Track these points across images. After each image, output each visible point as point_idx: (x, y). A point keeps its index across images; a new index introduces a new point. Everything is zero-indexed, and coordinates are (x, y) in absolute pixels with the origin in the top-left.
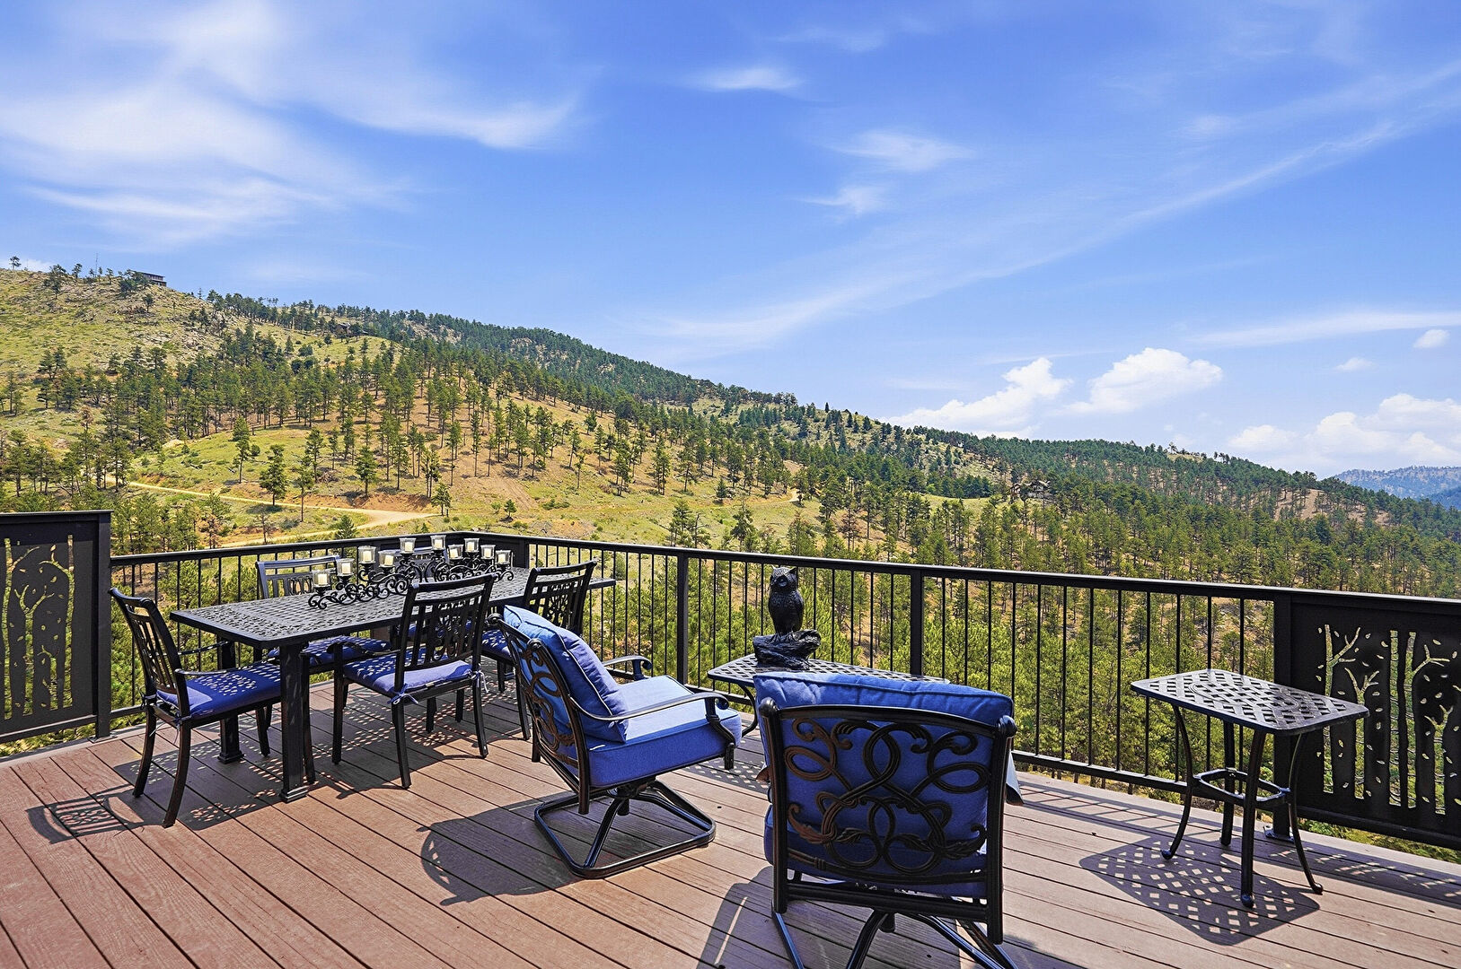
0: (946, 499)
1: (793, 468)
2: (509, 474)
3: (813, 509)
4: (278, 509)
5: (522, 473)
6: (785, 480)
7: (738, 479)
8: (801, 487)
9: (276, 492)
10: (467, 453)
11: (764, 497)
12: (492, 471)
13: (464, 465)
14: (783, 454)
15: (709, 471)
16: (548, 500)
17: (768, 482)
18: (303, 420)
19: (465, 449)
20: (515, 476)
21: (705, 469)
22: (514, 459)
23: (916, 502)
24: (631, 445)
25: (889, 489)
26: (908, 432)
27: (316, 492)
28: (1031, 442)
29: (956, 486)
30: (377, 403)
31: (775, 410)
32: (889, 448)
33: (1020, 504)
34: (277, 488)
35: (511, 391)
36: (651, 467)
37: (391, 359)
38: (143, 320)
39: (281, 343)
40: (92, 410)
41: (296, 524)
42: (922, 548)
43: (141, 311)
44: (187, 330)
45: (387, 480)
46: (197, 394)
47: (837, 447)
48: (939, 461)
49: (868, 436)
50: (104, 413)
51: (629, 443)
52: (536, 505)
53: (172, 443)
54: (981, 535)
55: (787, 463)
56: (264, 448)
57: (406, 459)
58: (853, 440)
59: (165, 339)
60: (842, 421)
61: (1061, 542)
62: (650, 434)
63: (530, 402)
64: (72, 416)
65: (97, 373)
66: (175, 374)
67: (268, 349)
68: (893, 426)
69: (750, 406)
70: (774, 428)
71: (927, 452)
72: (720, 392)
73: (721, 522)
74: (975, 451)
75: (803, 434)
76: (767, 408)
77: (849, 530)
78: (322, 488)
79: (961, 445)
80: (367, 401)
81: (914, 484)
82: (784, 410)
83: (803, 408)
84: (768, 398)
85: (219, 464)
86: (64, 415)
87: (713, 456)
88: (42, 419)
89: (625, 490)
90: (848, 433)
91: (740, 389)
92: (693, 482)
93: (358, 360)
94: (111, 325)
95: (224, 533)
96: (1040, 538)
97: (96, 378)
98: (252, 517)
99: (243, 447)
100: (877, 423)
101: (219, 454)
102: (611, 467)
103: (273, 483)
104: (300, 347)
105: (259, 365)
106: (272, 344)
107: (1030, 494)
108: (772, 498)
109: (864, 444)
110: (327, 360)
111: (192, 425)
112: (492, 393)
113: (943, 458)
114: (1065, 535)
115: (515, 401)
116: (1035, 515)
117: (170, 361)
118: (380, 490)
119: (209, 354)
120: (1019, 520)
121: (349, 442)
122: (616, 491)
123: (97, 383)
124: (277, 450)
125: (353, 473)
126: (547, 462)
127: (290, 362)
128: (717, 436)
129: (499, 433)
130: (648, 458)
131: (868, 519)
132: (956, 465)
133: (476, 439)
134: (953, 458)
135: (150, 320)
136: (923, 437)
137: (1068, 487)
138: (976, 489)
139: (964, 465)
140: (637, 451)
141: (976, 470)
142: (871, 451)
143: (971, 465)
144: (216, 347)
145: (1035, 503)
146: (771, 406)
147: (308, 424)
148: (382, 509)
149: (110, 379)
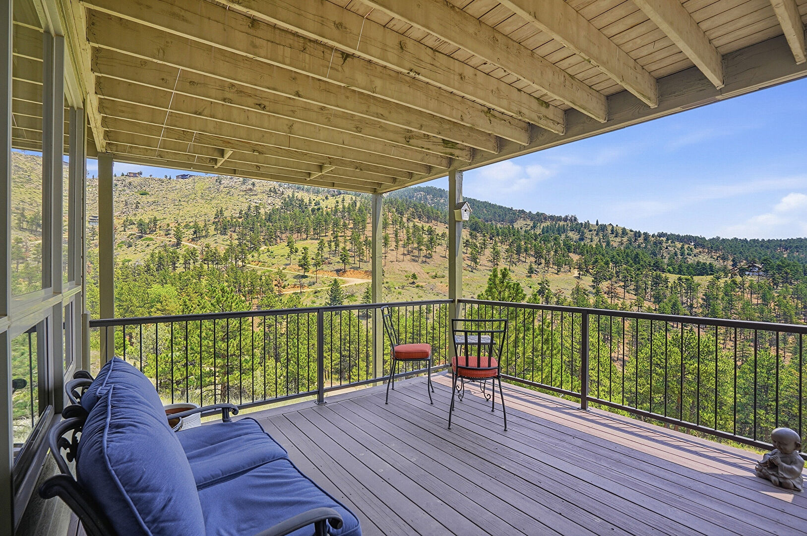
0: (679, 276)
1: (575, 257)
2: (414, 260)
3: (587, 282)
4: (307, 277)
5: (420, 260)
6: (569, 264)
7: (541, 263)
8: (580, 269)
9: (305, 269)
10: (393, 250)
11: (557, 274)
12: (405, 259)
13: (392, 256)
14: (568, 249)
15: (524, 259)
16: (434, 274)
17: (559, 265)
18: (316, 236)
19: (392, 248)
20: (417, 261)
21: (522, 258)
22: (416, 253)
23: (658, 277)
24: (478, 245)
25: (639, 269)
26: (653, 236)
27: (322, 269)
28: (749, 240)
29: (688, 268)
30: (349, 227)
31: (564, 225)
32: (639, 246)
33: (738, 279)
34: (306, 267)
35: (414, 218)
36: (490, 256)
37: (356, 206)
38: (251, 194)
39: (306, 201)
40: (233, 234)
41: (314, 284)
42: (662, 304)
43: (251, 190)
44: (268, 197)
45: (355, 263)
46: (272, 225)
47: (604, 246)
48: (676, 254)
49: (625, 239)
50: (238, 235)
51: (477, 243)
52: (427, 276)
53: (263, 248)
54: (707, 298)
55: (571, 255)
56: (300, 249)
57: (363, 252)
58: (615, 242)
59: (260, 202)
60: (607, 230)
61: (772, 304)
62: (489, 240)
63: (424, 224)
64: (226, 237)
65: (235, 218)
66: (264, 217)
67: (301, 203)
68: (642, 232)
69: (548, 223)
70: (563, 236)
71: (667, 248)
72: (530, 216)
73: (531, 287)
74: (703, 247)
75: (582, 239)
76: (559, 224)
77: (611, 293)
78: (325, 267)
79: (693, 244)
80: (345, 225)
81: (657, 266)
82: (570, 225)
83: (581, 224)
84: (559, 219)
85: (282, 256)
86: (223, 237)
87: (526, 251)
88: (215, 238)
89: (475, 269)
90: (611, 238)
91: (542, 214)
92: (514, 265)
93: (340, 206)
94: (240, 197)
95: (284, 287)
96: (755, 301)
97: (235, 220)
98: (295, 280)
99: (291, 248)
100: (631, 231)
101: (282, 252)
102: (468, 257)
103: (304, 265)
104: (315, 201)
105: (297, 210)
106: (302, 201)
107: (747, 273)
108: (561, 275)
109: (622, 244)
110: (326, 207)
111: (271, 239)
112: (405, 220)
113: (679, 252)
114: (776, 299)
115: (416, 224)
116: (751, 286)
117: (262, 211)
118: (351, 268)
119: (277, 208)
120: (737, 290)
121: (337, 245)
122: (470, 269)
123: (235, 222)
124: (305, 249)
125: (339, 260)
126: (433, 254)
127: (310, 209)
128: (528, 240)
129: (408, 239)
130: (488, 252)
131: (625, 287)
132: (689, 257)
133: (397, 242)
134: (686, 252)
135: (254, 193)
136: (664, 239)
137: (779, 268)
138: (703, 270)
139: (695, 256)
140: (482, 248)
141: (704, 259)
142: (627, 248)
143: (700, 256)
144: (280, 204)
145: (751, 279)
146: (562, 223)
147: (318, 237)
148: (352, 277)
149: (240, 220)
